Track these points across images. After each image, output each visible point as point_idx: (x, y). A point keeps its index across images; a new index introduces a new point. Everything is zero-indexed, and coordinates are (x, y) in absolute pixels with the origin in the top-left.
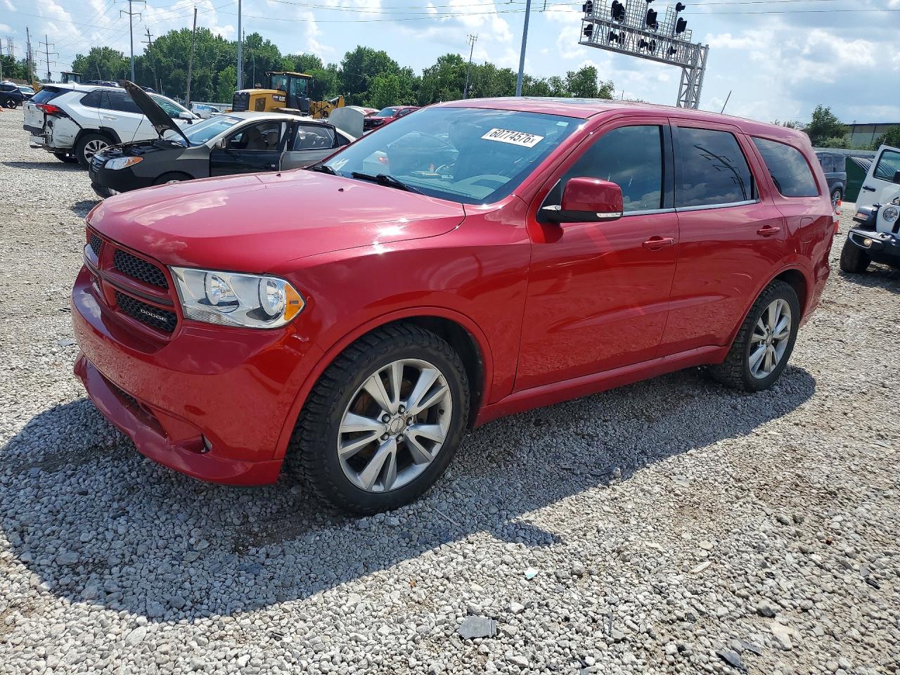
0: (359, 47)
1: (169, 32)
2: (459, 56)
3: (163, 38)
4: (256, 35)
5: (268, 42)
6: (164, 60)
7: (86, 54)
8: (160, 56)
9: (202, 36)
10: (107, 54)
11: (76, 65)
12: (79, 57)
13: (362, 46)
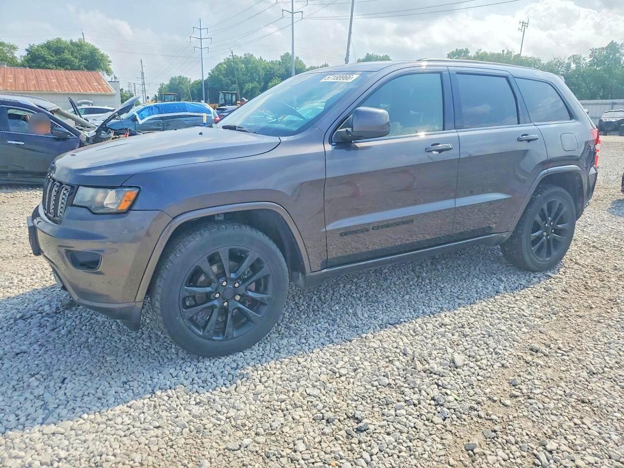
0: (368, 54)
1: (224, 60)
2: (467, 50)
3: (221, 64)
4: (287, 54)
5: (297, 58)
6: (223, 79)
7: (167, 82)
8: (222, 77)
9: (248, 60)
10: (181, 80)
11: (160, 91)
12: (162, 85)
13: (371, 53)
